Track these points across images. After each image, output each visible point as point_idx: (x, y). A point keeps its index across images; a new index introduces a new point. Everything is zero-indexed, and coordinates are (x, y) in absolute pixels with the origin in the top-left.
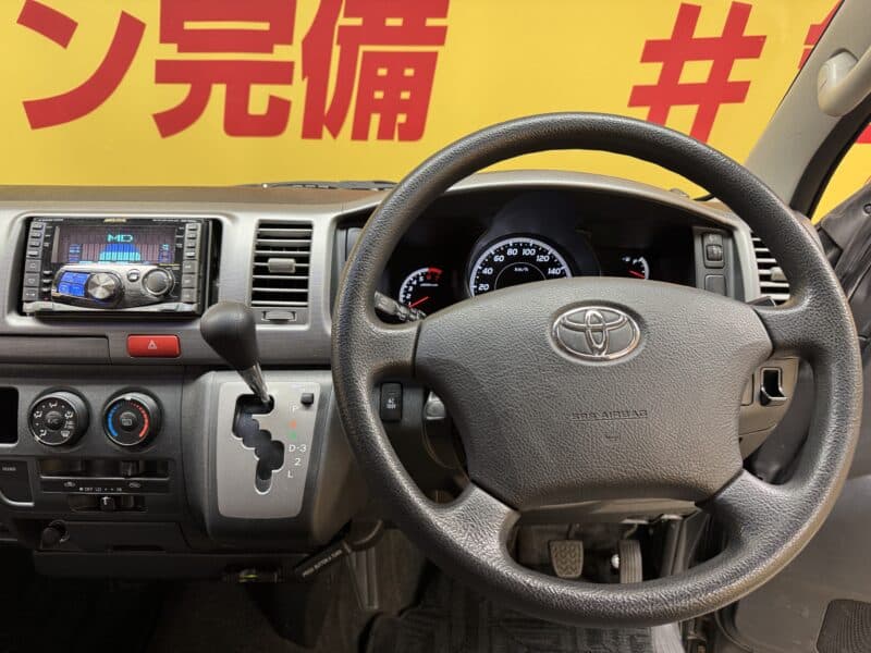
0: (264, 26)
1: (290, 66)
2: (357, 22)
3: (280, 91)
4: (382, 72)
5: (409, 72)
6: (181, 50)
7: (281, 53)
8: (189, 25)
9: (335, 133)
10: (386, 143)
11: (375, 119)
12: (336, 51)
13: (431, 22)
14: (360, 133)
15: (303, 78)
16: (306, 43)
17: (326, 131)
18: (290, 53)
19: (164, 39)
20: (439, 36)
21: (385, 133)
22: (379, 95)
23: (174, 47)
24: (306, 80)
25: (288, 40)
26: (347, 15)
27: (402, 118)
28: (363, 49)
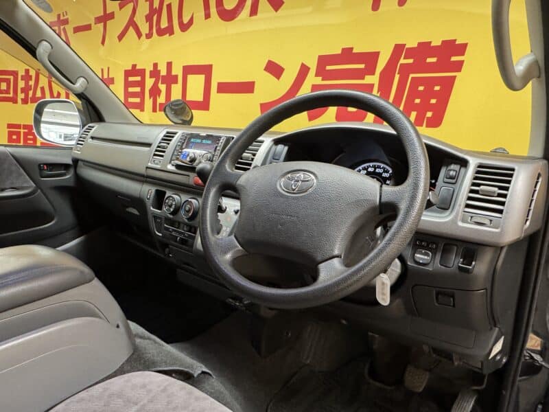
0: (362, 66)
1: (372, 86)
2: (411, 61)
4: (421, 88)
5: (437, 88)
6: (323, 80)
7: (369, 79)
8: (329, 68)
10: (418, 129)
11: (414, 114)
12: (397, 77)
13: (454, 59)
15: (378, 92)
16: (381, 74)
18: (373, 79)
19: (317, 75)
20: (458, 66)
21: (418, 123)
22: (417, 101)
23: (320, 78)
24: (379, 94)
25: (373, 73)
26: (404, 58)
27: (429, 114)
28: (412, 76)
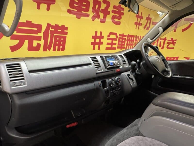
0: (36, 29)
1: (41, 37)
2: (53, 30)
3: (39, 42)
4: (58, 39)
5: (62, 39)
6: (17, 33)
7: (39, 35)
8: (20, 28)
9: (49, 50)
10: (59, 51)
11: (57, 47)
12: (50, 35)
13: (65, 31)
14: (54, 50)
15: (43, 40)
16: (44, 33)
17: (48, 50)
18: (41, 35)
20: (66, 33)
21: (58, 50)
22: (57, 43)
24: (44, 40)
25: (41, 32)
26: (51, 29)
27: (61, 47)
28: (55, 35)
